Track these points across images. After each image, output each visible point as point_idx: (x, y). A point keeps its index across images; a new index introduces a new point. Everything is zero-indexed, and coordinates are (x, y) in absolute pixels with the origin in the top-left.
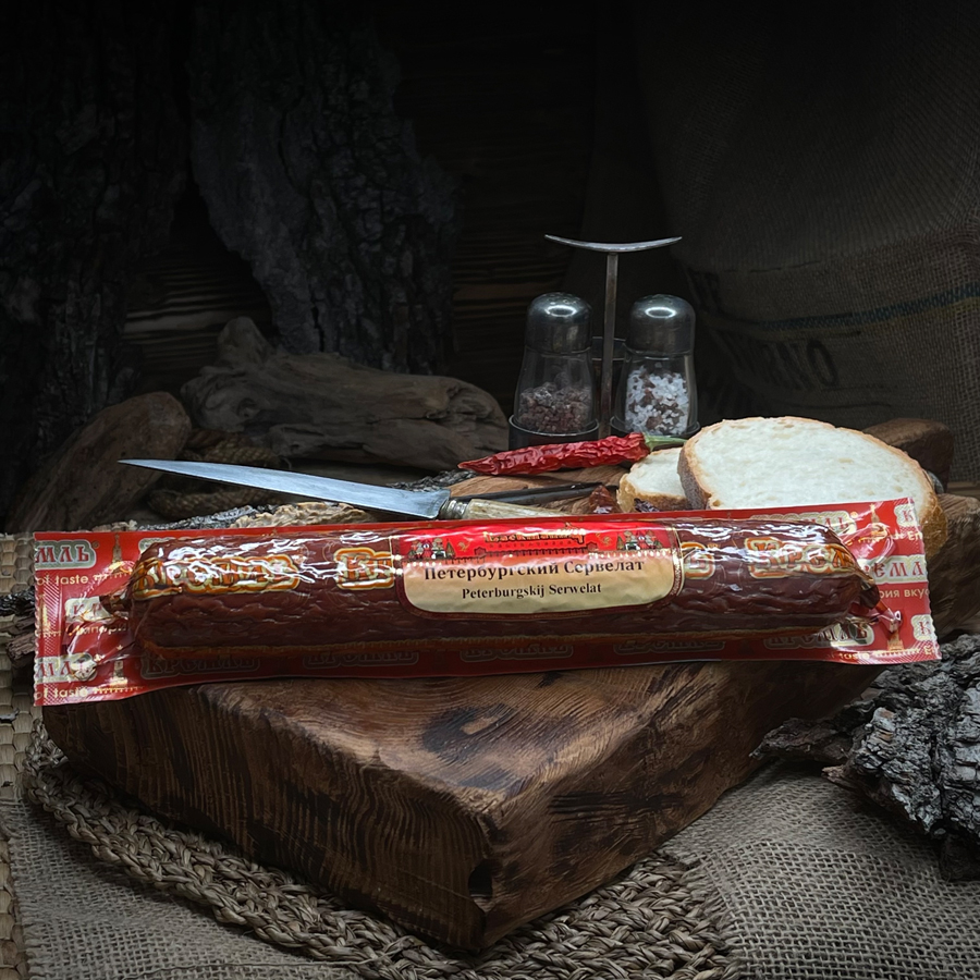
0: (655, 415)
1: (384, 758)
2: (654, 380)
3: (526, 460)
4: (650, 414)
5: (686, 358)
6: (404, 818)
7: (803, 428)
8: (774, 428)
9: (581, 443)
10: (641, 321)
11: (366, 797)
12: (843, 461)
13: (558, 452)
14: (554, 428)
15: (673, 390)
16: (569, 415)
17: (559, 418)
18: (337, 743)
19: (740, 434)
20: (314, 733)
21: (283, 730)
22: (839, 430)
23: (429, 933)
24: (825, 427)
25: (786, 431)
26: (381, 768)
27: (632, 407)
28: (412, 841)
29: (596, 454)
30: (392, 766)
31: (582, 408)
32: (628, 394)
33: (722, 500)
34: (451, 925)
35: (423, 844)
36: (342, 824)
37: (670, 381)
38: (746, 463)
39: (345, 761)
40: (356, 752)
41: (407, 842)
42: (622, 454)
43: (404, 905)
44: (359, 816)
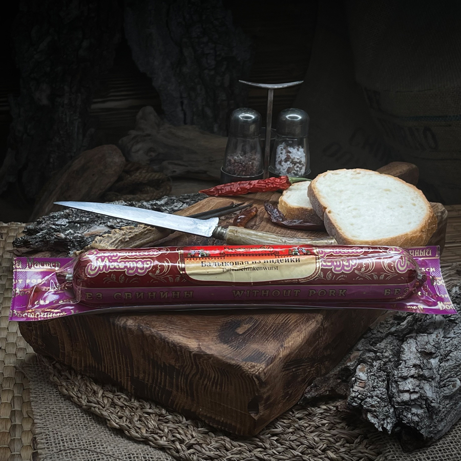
0: (291, 166)
1: (203, 348)
2: (291, 149)
3: (231, 189)
4: (289, 166)
5: (305, 139)
6: (215, 377)
7: (366, 174)
8: (352, 174)
9: (257, 181)
10: (285, 121)
11: (194, 367)
12: (386, 190)
13: (246, 185)
14: (244, 173)
15: (299, 154)
16: (251, 167)
17: (246, 169)
18: (179, 341)
19: (336, 177)
20: (166, 336)
21: (150, 335)
22: (381, 175)
23: (226, 429)
24: (375, 174)
25: (358, 175)
26: (202, 353)
27: (280, 163)
28: (218, 387)
29: (266, 186)
30: (208, 352)
31: (256, 163)
32: (277, 156)
33: (332, 210)
34: (238, 426)
35: (225, 388)
36: (181, 379)
37: (298, 150)
38: (341, 191)
39: (183, 350)
40: (190, 346)
41: (216, 388)
42: (278, 186)
43: (213, 417)
44: (191, 376)
